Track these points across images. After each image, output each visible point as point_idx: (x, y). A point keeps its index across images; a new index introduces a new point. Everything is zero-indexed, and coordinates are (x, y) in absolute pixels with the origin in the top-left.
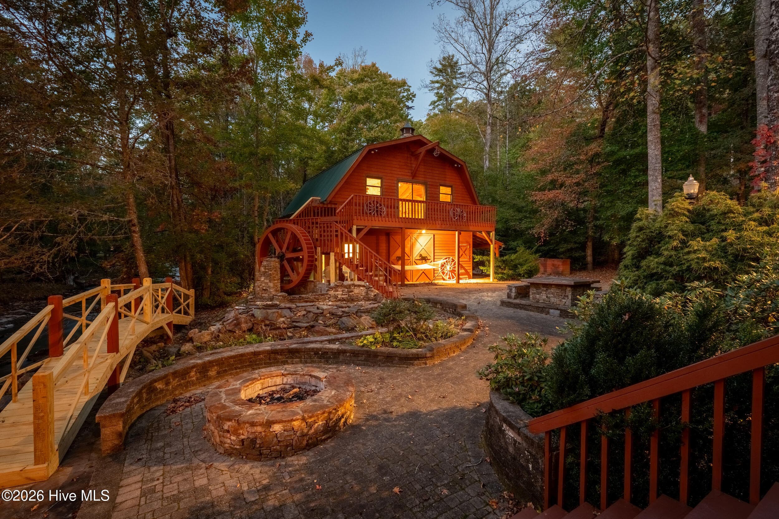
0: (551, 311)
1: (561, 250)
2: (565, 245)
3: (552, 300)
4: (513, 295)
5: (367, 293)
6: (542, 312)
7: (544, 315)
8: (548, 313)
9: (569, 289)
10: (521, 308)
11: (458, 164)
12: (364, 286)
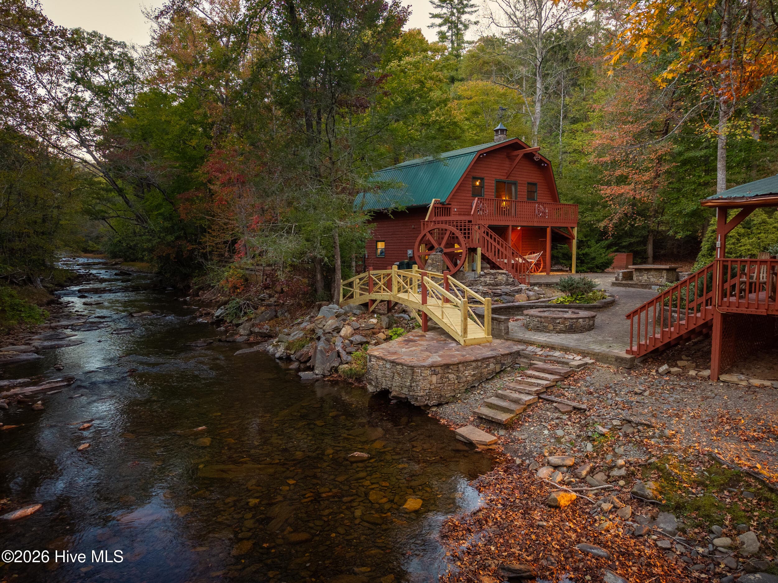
0: (653, 287)
1: (624, 244)
2: (628, 239)
3: (652, 280)
4: (620, 278)
5: (507, 280)
6: (645, 288)
7: (647, 290)
8: (650, 288)
9: (665, 271)
10: (629, 287)
11: (545, 163)
12: (505, 274)
